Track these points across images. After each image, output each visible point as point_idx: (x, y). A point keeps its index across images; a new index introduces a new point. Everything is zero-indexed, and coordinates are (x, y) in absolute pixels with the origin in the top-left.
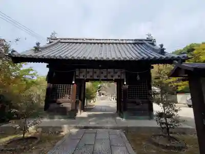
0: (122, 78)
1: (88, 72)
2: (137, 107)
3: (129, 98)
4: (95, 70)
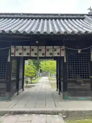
0: (62, 55)
1: (25, 50)
3: (69, 78)
4: (32, 47)
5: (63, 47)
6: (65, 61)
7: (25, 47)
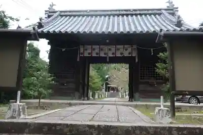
0: (133, 55)
1: (94, 49)
2: (150, 89)
3: (141, 79)
4: (101, 46)
5: (135, 47)
6: (137, 61)
7: (94, 47)
